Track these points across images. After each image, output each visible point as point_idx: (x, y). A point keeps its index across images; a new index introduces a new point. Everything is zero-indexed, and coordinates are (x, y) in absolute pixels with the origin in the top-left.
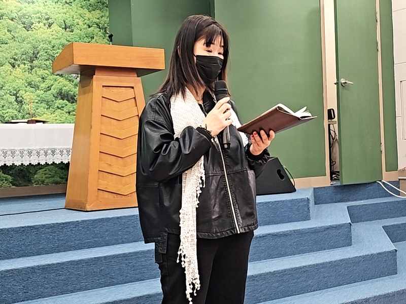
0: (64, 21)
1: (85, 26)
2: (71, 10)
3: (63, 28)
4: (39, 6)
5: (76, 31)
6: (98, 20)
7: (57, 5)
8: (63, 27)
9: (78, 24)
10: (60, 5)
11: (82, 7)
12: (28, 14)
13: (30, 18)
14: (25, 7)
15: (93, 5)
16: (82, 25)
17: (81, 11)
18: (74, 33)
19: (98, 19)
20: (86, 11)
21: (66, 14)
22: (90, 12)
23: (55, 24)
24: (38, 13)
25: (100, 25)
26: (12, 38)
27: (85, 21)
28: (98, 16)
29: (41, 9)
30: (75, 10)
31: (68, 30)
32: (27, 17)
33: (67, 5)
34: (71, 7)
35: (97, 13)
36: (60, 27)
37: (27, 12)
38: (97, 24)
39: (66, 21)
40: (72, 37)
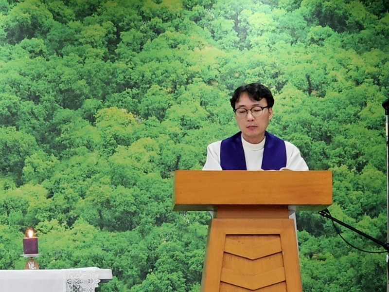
0: (308, 77)
1: (350, 83)
2: (321, 54)
3: (304, 91)
4: (261, 52)
5: (331, 94)
6: (376, 69)
7: (295, 47)
8: (306, 87)
9: (336, 81)
10: (300, 47)
11: (343, 47)
12: (240, 69)
13: (242, 77)
14: (235, 57)
15: (367, 39)
16: (344, 81)
17: (342, 54)
18: (326, 97)
19: (377, 66)
20: (351, 53)
21: (311, 62)
22: (360, 54)
23: (289, 84)
24: (258, 66)
25: (380, 77)
26: (208, 117)
27: (350, 73)
28: (377, 60)
29: (263, 58)
30: (331, 53)
31: (314, 93)
32: (237, 75)
33: (315, 45)
34: (321, 48)
35: (375, 55)
36: (298, 89)
37: (237, 65)
38: (374, 77)
39: (312, 76)
40: (321, 106)
